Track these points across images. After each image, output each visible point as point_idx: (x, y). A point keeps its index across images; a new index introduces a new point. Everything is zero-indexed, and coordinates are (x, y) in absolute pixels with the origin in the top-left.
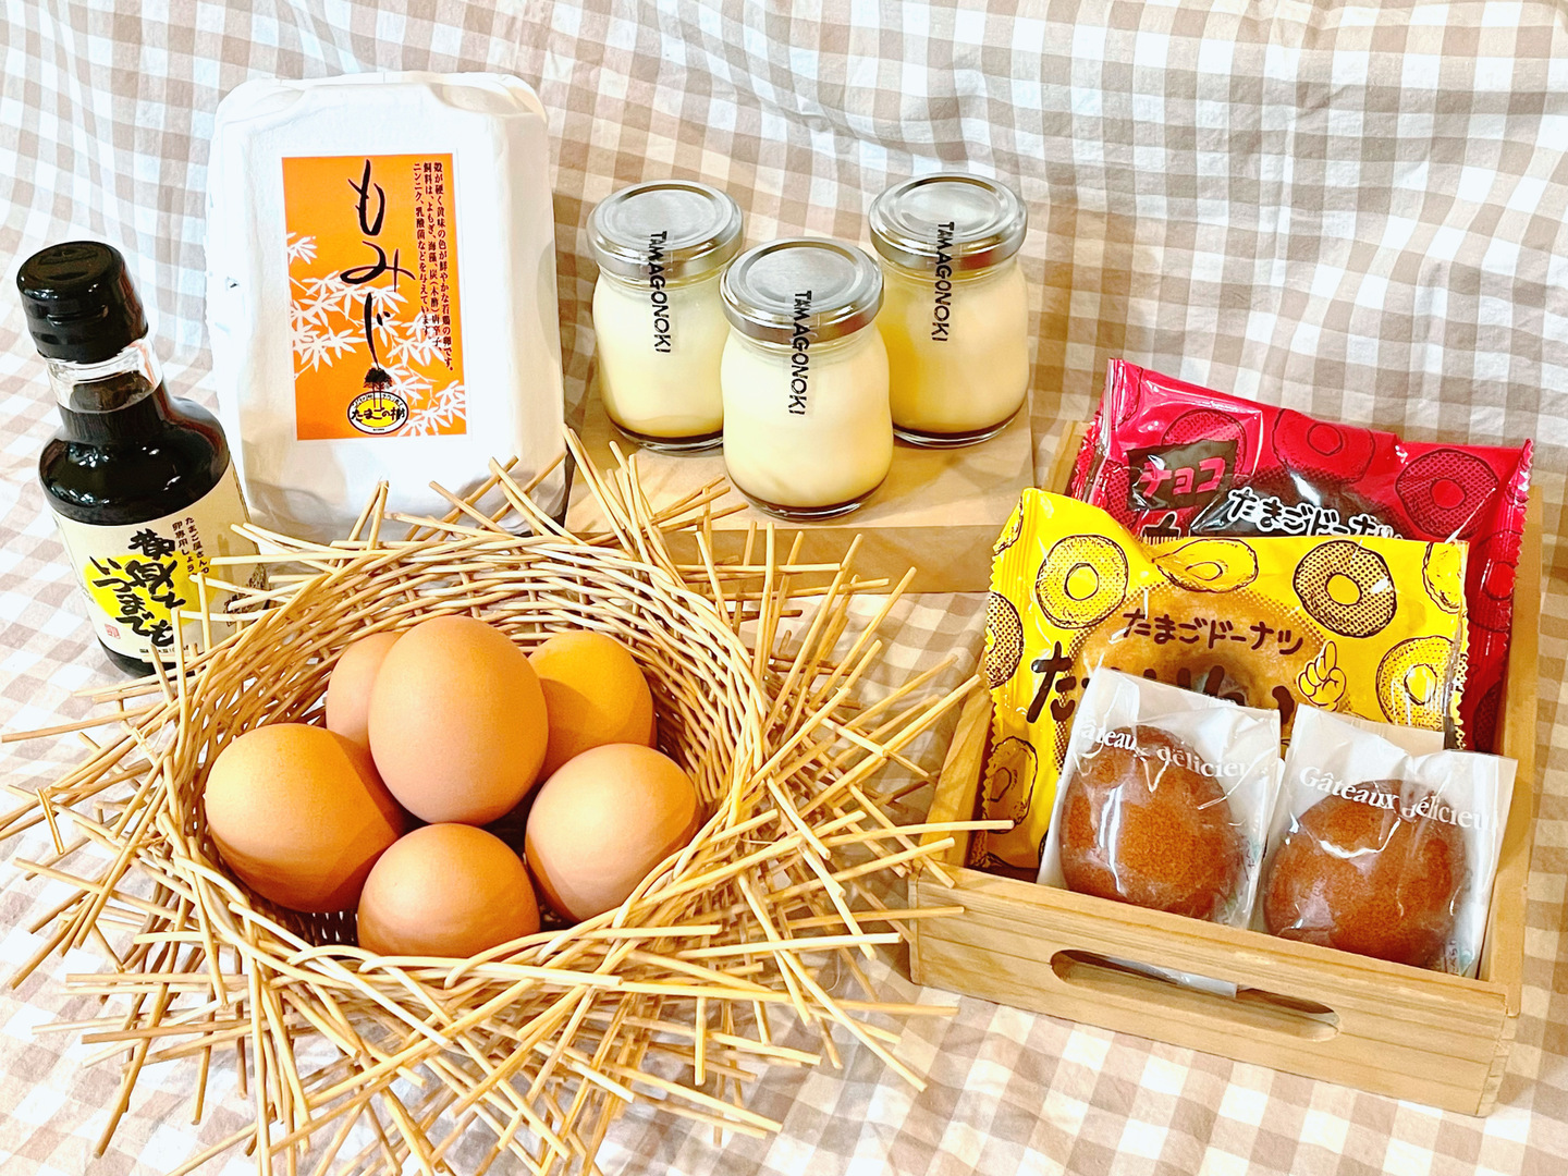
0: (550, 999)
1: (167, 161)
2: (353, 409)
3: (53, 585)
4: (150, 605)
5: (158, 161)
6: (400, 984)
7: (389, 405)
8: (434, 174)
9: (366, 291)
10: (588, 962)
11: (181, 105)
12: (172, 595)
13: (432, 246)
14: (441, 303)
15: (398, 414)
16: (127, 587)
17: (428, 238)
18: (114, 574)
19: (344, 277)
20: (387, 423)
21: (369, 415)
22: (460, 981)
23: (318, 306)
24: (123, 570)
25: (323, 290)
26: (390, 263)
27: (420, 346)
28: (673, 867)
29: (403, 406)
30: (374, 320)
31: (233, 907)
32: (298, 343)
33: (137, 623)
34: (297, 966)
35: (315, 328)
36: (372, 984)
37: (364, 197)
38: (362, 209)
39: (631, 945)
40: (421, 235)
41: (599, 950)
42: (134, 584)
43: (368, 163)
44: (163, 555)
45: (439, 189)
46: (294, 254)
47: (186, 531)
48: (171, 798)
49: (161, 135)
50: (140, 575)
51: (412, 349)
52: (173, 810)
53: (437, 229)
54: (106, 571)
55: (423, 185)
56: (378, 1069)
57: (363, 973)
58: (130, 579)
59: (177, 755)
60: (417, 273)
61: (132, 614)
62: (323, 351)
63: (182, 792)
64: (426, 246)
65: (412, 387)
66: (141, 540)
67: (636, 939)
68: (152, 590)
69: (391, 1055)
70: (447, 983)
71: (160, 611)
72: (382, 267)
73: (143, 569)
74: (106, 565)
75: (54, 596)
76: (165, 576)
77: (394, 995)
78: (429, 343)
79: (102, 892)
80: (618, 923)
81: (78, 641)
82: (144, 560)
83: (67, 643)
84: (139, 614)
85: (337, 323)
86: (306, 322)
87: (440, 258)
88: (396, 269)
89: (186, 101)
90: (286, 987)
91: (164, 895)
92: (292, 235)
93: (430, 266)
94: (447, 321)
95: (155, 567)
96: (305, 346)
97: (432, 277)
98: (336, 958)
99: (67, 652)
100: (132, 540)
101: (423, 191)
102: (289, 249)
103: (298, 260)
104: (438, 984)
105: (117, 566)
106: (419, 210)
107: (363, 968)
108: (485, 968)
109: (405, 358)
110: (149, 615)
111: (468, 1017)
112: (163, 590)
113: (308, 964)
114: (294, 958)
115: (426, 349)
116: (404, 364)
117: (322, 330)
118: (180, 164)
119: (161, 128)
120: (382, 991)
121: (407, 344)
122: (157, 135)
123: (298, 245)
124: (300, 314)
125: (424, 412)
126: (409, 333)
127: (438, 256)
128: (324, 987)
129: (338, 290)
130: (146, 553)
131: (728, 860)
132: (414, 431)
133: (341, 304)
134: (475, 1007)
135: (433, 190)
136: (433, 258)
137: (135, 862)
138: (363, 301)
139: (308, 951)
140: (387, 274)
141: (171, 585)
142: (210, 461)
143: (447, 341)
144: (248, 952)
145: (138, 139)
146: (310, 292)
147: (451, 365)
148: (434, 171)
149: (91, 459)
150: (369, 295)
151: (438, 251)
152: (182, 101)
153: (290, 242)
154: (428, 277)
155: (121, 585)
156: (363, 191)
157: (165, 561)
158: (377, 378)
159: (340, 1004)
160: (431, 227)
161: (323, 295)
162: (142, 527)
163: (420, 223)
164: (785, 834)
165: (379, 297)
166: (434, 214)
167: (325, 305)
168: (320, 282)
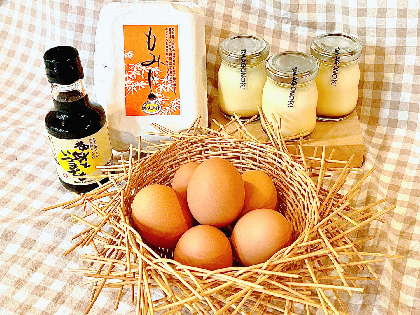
0: (237, 290)
1: (77, 32)
2: (144, 106)
3: (42, 162)
4: (79, 167)
5: (74, 32)
6: (188, 276)
7: (155, 105)
8: (171, 31)
9: (149, 69)
10: (251, 279)
11: (81, 15)
12: (86, 164)
13: (170, 54)
14: (173, 73)
15: (158, 108)
16: (72, 160)
17: (169, 52)
18: (69, 156)
19: (142, 64)
20: (155, 111)
21: (149, 109)
22: (208, 278)
23: (133, 73)
24: (72, 155)
25: (135, 68)
26: (157, 60)
27: (166, 86)
28: (284, 252)
29: (160, 106)
30: (151, 78)
31: (137, 241)
32: (127, 85)
33: (74, 173)
34: (155, 264)
35: (132, 80)
36: (178, 273)
37: (149, 39)
38: (149, 42)
39: (267, 276)
40: (167, 51)
41: (256, 276)
42: (75, 159)
43: (151, 27)
44: (85, 150)
45: (173, 36)
46: (126, 56)
47: (93, 142)
48: (122, 203)
49: (75, 24)
50: (77, 156)
51: (163, 87)
52: (122, 206)
53: (172, 49)
54: (66, 155)
55: (168, 35)
56: (178, 303)
57: (176, 270)
58: (74, 158)
59: (126, 190)
60: (165, 63)
61: (73, 170)
62: (135, 87)
63: (125, 202)
64: (169, 55)
65: (163, 99)
66: (79, 145)
67: (268, 274)
68: (80, 162)
69: (183, 299)
70: (204, 278)
71: (82, 169)
72: (154, 61)
73: (78, 154)
74: (66, 153)
75: (43, 165)
76: (85, 157)
77: (186, 279)
78: (168, 86)
79: (97, 229)
80: (264, 268)
81: (51, 180)
82: (79, 151)
83: (47, 180)
84: (75, 170)
85: (139, 78)
86: (129, 78)
87: (173, 59)
88: (159, 62)
89: (83, 14)
90: (150, 270)
91: (115, 233)
92: (125, 50)
93: (170, 61)
94: (174, 78)
95: (82, 154)
96: (129, 86)
97: (170, 64)
98: (169, 263)
99: (48, 183)
100: (76, 144)
101: (168, 37)
102: (125, 55)
103: (128, 57)
104: (201, 278)
105: (70, 153)
106: (167, 43)
107: (177, 268)
108: (218, 275)
109: (161, 90)
110: (79, 170)
111: (210, 291)
112: (84, 162)
113: (159, 264)
114: (155, 261)
115: (168, 87)
116: (161, 92)
117: (135, 81)
118: (81, 33)
119: (75, 22)
120: (182, 277)
121: (162, 86)
122: (74, 24)
123: (128, 54)
124: (127, 75)
125: (166, 108)
126: (162, 82)
127: (172, 58)
128: (163, 272)
129: (140, 68)
130: (80, 149)
131: (302, 254)
132: (163, 113)
133: (141, 72)
134: (212, 288)
135: (171, 37)
136: (171, 58)
137: (108, 222)
138: (148, 72)
139: (159, 259)
140: (156, 63)
141: (86, 160)
142: (100, 120)
143: (174, 85)
144: (140, 256)
145: (68, 25)
146: (131, 68)
147: (176, 93)
148: (172, 30)
149: (63, 117)
150: (150, 70)
151: (172, 56)
152: (82, 14)
153: (125, 52)
154: (169, 64)
155: (70, 160)
156: (149, 37)
157: (85, 152)
158: (152, 97)
159: (168, 279)
160: (170, 48)
161: (135, 70)
162: (79, 140)
163: (167, 47)
164: (322, 248)
165: (153, 71)
166: (171, 44)
167: (136, 73)
168: (134, 65)
